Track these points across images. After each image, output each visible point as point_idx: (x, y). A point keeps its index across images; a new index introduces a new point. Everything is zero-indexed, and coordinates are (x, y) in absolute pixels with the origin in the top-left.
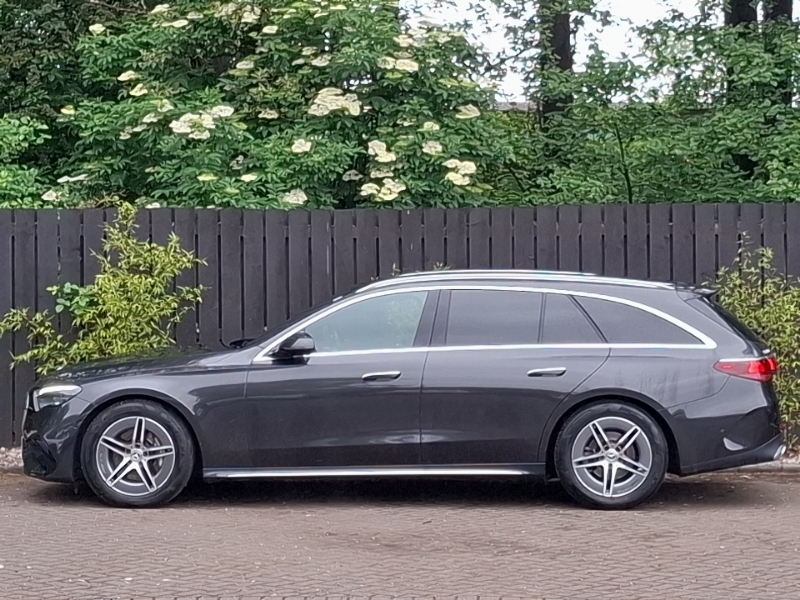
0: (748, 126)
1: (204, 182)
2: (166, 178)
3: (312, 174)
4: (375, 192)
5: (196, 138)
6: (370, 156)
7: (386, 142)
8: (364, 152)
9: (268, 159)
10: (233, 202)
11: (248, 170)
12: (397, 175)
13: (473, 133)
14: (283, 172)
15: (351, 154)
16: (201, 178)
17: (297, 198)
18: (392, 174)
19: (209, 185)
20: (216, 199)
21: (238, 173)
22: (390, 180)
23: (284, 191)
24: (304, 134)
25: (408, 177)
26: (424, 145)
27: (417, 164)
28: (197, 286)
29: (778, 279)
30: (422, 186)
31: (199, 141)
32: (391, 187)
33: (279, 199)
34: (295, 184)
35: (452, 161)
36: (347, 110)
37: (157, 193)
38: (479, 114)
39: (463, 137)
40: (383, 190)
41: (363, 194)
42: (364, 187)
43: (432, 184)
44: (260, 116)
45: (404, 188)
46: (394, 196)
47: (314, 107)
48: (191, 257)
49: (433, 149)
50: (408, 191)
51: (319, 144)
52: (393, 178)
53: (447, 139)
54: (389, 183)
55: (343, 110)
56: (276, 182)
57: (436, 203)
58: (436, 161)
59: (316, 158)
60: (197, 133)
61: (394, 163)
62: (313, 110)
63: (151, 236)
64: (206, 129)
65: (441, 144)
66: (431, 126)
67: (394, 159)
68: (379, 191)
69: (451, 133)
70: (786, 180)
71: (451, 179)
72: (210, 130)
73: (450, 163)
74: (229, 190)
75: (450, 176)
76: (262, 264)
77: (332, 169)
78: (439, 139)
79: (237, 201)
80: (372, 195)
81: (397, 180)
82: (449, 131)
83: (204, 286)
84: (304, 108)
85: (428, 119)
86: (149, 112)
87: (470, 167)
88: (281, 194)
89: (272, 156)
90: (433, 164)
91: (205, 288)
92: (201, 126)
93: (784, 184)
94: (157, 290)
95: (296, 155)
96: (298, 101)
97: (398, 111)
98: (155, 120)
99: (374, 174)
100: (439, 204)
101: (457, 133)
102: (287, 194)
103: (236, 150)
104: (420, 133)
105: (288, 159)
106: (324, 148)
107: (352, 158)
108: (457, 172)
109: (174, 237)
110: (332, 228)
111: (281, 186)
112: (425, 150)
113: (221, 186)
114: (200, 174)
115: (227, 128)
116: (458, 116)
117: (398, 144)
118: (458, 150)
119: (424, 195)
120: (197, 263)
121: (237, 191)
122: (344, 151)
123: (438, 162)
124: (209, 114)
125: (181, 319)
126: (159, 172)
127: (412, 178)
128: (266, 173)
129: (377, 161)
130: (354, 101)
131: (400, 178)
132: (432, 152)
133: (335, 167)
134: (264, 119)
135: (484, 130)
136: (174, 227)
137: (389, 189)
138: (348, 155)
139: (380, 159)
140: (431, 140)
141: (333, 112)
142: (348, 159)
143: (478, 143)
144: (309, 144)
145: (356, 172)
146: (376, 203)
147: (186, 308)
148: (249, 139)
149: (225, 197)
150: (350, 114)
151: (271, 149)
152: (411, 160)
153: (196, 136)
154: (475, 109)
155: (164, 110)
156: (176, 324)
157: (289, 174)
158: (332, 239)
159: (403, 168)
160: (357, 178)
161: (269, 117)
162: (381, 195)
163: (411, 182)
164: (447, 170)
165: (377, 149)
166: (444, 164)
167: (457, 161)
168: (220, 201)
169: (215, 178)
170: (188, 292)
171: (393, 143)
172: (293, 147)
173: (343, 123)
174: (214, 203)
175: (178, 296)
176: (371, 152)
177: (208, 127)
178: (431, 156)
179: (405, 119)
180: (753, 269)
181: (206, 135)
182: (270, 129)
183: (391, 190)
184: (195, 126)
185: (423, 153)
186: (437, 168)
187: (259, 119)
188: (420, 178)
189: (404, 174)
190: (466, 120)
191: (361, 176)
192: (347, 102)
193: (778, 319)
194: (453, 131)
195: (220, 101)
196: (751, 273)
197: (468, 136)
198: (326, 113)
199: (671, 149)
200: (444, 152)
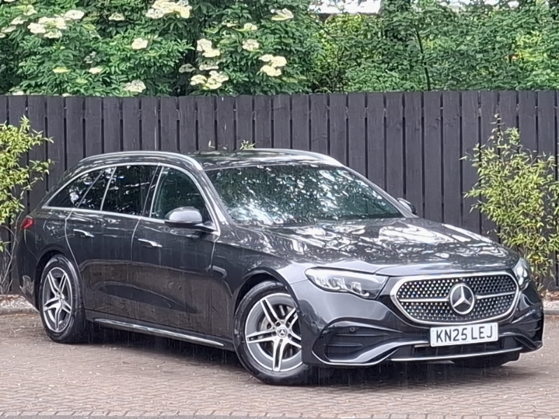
0: (521, 26)
1: (59, 74)
2: (32, 70)
3: (149, 67)
4: (203, 82)
5: (50, 37)
6: (198, 52)
7: (212, 41)
8: (193, 48)
9: (112, 55)
10: (82, 91)
11: (97, 64)
12: (222, 67)
13: (287, 32)
14: (123, 66)
15: (181, 50)
16: (56, 71)
17: (137, 87)
18: (217, 67)
19: (63, 76)
20: (68, 88)
21: (89, 66)
22: (215, 72)
23: (126, 82)
24: (143, 34)
25: (231, 70)
26: (243, 43)
27: (238, 58)
28: (47, 161)
29: (524, 153)
30: (242, 77)
31: (53, 40)
32: (216, 78)
33: (120, 88)
34: (135, 75)
35: (267, 56)
36: (179, 13)
37: (25, 83)
38: (292, 17)
39: (278, 36)
40: (210, 80)
41: (192, 83)
42: (194, 78)
43: (251, 75)
44: (110, 18)
45: (227, 79)
46: (219, 85)
47: (150, 11)
48: (40, 136)
49: (251, 46)
50: (230, 81)
51: (154, 42)
52: (218, 71)
53: (264, 37)
54: (214, 74)
55: (175, 13)
56: (119, 74)
57: (255, 92)
58: (254, 56)
59: (152, 54)
60: (51, 33)
61: (220, 57)
62: (150, 14)
63: (8, 119)
64: (59, 29)
65: (258, 42)
66: (250, 27)
67: (218, 54)
68: (206, 82)
69: (267, 33)
70: (549, 71)
71: (265, 71)
72: (63, 31)
73: (265, 58)
74: (78, 81)
75: (265, 69)
76: (100, 141)
77: (166, 62)
78: (257, 37)
79: (86, 90)
80: (200, 84)
81: (221, 72)
82: (266, 31)
83: (52, 160)
84: (143, 12)
85: (248, 20)
86: (17, 16)
87: (281, 61)
88: (123, 84)
89: (116, 52)
90: (252, 58)
91: (53, 162)
92: (55, 27)
93: (548, 74)
94: (11, 164)
95: (135, 51)
96: (139, 6)
97: (223, 15)
98: (22, 22)
99: (202, 67)
100: (258, 93)
101: (273, 32)
102: (129, 83)
103: (88, 47)
104: (241, 33)
105: (129, 55)
106: (159, 45)
107: (182, 53)
108: (270, 65)
109: (25, 120)
110: (159, 112)
111: (123, 77)
112: (244, 47)
113: (73, 77)
114: (55, 68)
115: (78, 29)
116: (273, 19)
117: (222, 42)
118: (272, 46)
119: (245, 84)
120: (47, 141)
121: (86, 82)
122: (175, 47)
123: (256, 57)
124: (63, 17)
125: (31, 188)
126: (26, 65)
127: (234, 71)
128: (110, 67)
129: (204, 57)
130: (186, 6)
131: (223, 70)
132: (250, 48)
133: (167, 61)
134: (113, 21)
135: (298, 30)
136: (27, 112)
137: (214, 80)
138: (179, 52)
139: (206, 55)
140: (249, 38)
141: (166, 15)
142: (179, 54)
143: (291, 41)
144: (146, 42)
145: (191, 66)
146: (204, 91)
147: (36, 179)
148: (98, 38)
149: (76, 86)
150: (180, 17)
151: (116, 45)
152: (233, 56)
153: (50, 35)
154: (290, 12)
155: (29, 14)
156: (28, 192)
157: (130, 67)
158: (159, 121)
159: (226, 61)
160: (191, 70)
161: (118, 19)
162: (207, 85)
163: (233, 73)
164: (263, 63)
165: (204, 46)
166: (260, 59)
167: (271, 56)
168: (72, 90)
169: (67, 71)
170: (39, 165)
171: (218, 41)
172: (133, 44)
173: (176, 24)
174: (67, 92)
175: (31, 168)
176: (199, 49)
177: (60, 28)
178: (249, 52)
179: (228, 21)
180: (505, 146)
181: (58, 35)
182: (119, 29)
183: (216, 80)
184: (49, 27)
185: (243, 50)
186: (255, 62)
187: (109, 21)
188: (241, 70)
189: (228, 67)
190: (281, 21)
191: (194, 69)
192: (180, 7)
193: (526, 187)
194: (269, 31)
195: (74, 6)
196: (504, 149)
197: (283, 35)
198: (161, 16)
199: (458, 45)
200: (260, 48)
